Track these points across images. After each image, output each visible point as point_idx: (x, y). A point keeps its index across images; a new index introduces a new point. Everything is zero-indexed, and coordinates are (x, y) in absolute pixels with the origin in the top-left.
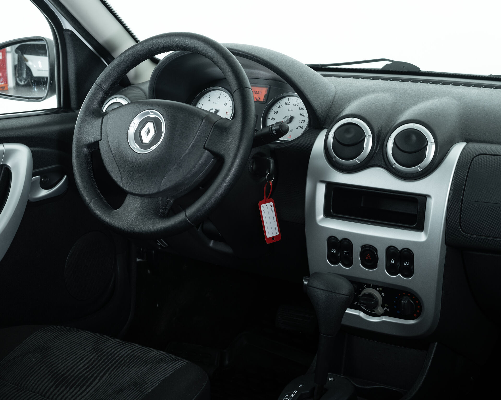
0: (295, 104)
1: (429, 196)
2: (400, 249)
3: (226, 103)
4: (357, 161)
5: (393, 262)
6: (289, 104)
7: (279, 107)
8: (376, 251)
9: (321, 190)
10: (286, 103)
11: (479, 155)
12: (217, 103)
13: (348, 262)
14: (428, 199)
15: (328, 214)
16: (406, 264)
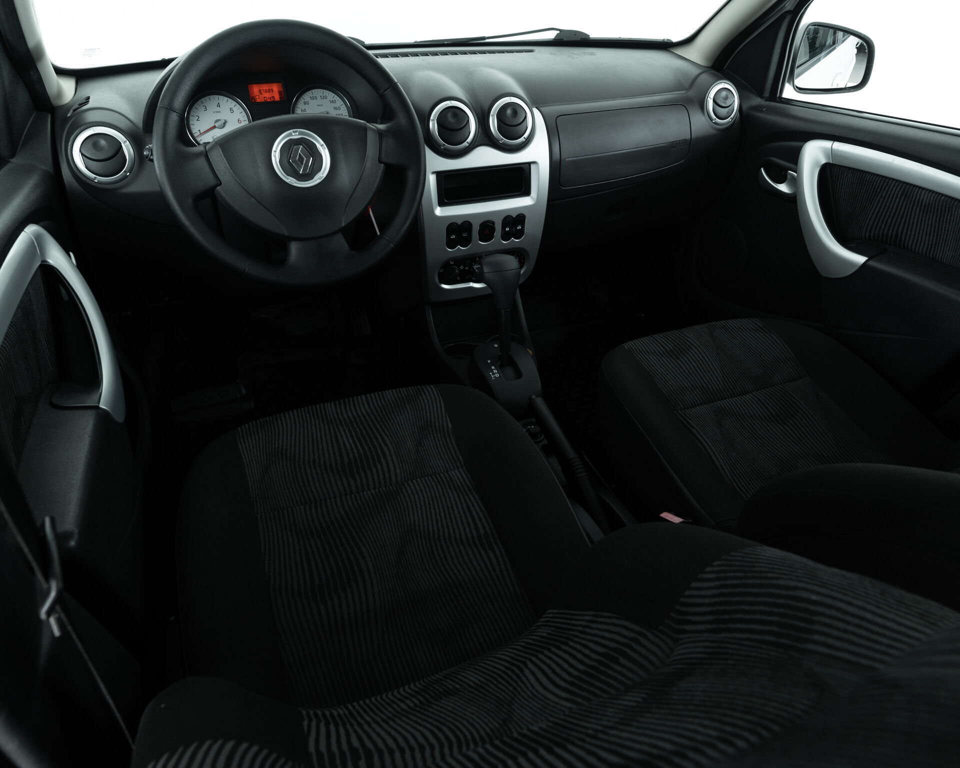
0: (322, 97)
1: (534, 163)
2: (514, 217)
3: (231, 109)
4: (465, 144)
5: (507, 229)
6: (315, 98)
7: (305, 103)
8: (493, 223)
9: (432, 180)
10: (312, 98)
11: (558, 117)
12: (220, 112)
13: (466, 242)
14: (532, 166)
15: (442, 204)
16: (519, 228)
